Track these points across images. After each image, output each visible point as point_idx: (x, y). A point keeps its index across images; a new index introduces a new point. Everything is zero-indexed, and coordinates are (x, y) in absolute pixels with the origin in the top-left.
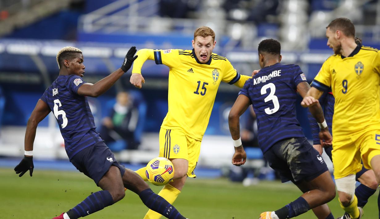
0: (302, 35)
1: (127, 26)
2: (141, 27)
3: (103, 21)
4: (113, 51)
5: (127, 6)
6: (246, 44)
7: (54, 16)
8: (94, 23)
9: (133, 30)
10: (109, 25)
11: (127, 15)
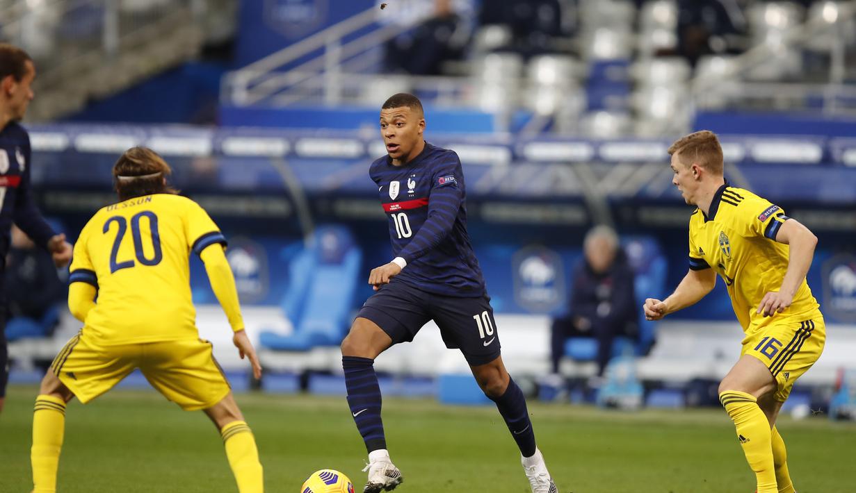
0: (679, 105)
1: (320, 92)
2: (350, 93)
3: (273, 83)
4: (293, 144)
5: (320, 52)
6: (564, 124)
7: (171, 74)
8: (251, 87)
9: (332, 99)
10: (284, 90)
11: (322, 71)
